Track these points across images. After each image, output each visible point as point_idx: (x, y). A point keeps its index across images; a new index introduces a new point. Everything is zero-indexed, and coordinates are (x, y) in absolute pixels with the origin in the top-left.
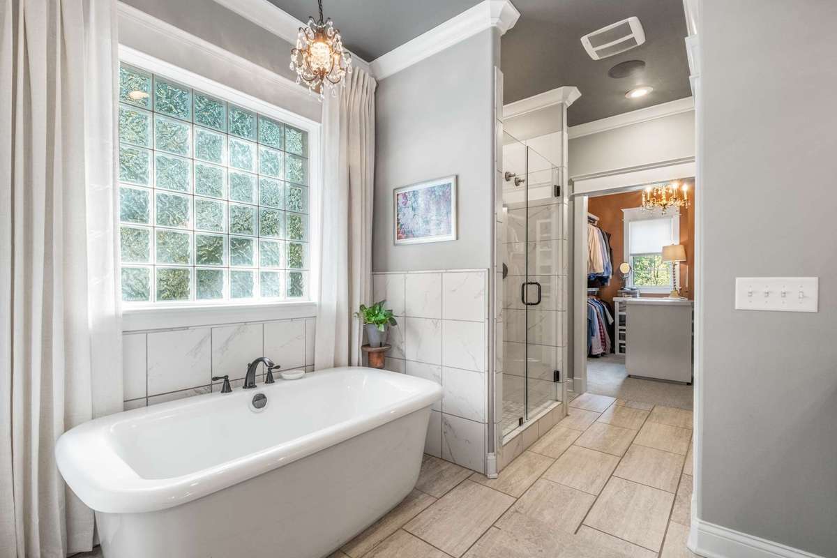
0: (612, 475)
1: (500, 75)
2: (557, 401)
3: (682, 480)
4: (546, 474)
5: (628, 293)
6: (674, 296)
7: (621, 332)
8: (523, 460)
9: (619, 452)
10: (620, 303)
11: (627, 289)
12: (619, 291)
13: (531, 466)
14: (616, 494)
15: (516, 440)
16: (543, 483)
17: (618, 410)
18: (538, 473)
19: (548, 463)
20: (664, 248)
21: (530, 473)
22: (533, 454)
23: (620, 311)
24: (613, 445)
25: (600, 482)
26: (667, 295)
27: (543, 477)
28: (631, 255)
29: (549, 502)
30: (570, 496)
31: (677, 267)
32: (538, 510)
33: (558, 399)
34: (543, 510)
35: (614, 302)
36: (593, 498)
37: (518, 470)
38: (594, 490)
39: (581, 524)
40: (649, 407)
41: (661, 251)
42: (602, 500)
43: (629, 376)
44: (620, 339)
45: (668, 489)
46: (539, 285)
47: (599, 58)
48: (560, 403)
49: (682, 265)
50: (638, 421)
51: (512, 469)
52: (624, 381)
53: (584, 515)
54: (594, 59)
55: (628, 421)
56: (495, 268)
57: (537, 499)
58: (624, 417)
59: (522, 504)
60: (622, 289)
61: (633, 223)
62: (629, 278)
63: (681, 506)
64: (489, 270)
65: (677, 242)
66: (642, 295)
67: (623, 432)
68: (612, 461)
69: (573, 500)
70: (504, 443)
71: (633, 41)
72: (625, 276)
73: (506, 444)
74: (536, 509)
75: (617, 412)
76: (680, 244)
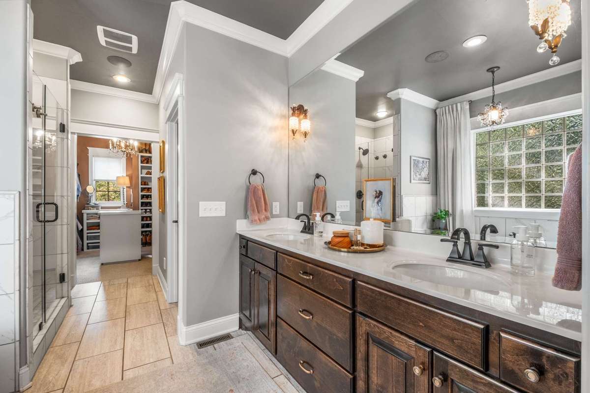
0: (125, 331)
1: (30, 15)
2: (63, 297)
3: (162, 314)
4: (77, 356)
5: (93, 207)
6: (124, 208)
7: (88, 235)
8: (50, 358)
9: (122, 314)
10: (87, 214)
11: (92, 204)
12: (86, 205)
13: (62, 358)
14: (134, 340)
15: (42, 344)
16: (79, 364)
17: (107, 288)
18: (71, 359)
19: (75, 347)
20: (117, 177)
21: (63, 364)
22: (57, 348)
23: (87, 220)
24: (115, 312)
25: (120, 340)
26: (119, 207)
27: (76, 360)
28: (95, 180)
29: (92, 373)
30: (105, 359)
31: (125, 190)
32: (86, 384)
33: (64, 295)
34: (90, 381)
35: (83, 213)
36: (121, 352)
37: (50, 366)
38: (119, 346)
39: (123, 371)
40: (125, 280)
41: (115, 179)
42: (127, 349)
43: (102, 264)
44: (87, 240)
45: (158, 322)
46: (56, 205)
47: (105, 46)
48: (66, 298)
49: (128, 189)
50: (123, 291)
51: (43, 371)
52: (100, 269)
53: (122, 365)
54: (102, 44)
55: (117, 293)
56: (27, 191)
57: (81, 377)
58: (113, 292)
59: (70, 389)
60: (88, 204)
61: (97, 158)
62: (93, 196)
63: (168, 327)
64: (20, 192)
65: (125, 175)
66: (102, 208)
67: (118, 302)
68: (120, 322)
69: (109, 360)
70: (34, 351)
71: (130, 49)
72: (90, 195)
73: (35, 352)
74: (85, 384)
75: (106, 290)
76: (127, 176)
